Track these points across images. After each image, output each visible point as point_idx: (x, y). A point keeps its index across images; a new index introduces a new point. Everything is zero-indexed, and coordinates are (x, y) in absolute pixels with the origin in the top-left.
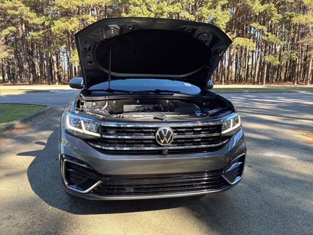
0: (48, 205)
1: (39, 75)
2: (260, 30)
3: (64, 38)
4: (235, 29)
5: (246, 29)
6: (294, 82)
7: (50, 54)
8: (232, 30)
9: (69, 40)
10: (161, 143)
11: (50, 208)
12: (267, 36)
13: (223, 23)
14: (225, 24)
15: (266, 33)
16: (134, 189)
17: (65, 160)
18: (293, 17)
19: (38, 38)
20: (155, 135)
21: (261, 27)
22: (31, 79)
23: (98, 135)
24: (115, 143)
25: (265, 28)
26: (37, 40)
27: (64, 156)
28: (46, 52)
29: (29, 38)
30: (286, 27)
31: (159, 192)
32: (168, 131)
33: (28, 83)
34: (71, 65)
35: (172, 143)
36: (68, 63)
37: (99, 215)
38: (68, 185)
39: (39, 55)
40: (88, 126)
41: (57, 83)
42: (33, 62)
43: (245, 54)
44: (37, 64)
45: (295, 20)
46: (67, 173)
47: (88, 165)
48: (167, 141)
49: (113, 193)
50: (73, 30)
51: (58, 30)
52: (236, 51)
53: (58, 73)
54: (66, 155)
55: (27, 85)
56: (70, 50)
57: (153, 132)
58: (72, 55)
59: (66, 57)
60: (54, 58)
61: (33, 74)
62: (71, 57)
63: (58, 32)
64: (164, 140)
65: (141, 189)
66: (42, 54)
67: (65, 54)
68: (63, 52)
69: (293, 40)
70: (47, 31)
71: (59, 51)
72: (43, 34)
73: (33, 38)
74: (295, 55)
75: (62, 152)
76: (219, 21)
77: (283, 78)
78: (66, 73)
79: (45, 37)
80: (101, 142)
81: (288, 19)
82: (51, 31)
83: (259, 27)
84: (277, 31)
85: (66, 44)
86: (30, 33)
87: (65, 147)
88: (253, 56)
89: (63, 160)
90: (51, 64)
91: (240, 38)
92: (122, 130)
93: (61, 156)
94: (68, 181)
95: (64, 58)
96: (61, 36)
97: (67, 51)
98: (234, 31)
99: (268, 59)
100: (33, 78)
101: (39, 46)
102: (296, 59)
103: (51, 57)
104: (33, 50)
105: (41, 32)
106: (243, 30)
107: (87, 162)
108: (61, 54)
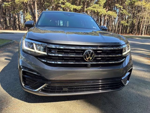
0: (11, 97)
1: (9, 25)
2: (119, 8)
3: (22, 6)
4: (107, 7)
5: (113, 7)
6: (133, 34)
7: (14, 15)
8: (106, 7)
9: (24, 7)
10: (86, 59)
11: (13, 99)
12: (123, 11)
13: (102, 3)
14: (103, 4)
15: (122, 10)
16: (68, 89)
17: (22, 70)
18: (135, 2)
19: (8, 6)
20: (83, 55)
21: (120, 6)
22: (5, 27)
23: (45, 53)
24: (57, 59)
25: (122, 7)
26: (8, 7)
27: (21, 67)
28: (12, 13)
29: (4, 5)
30: (131, 7)
31: (84, 90)
32: (91, 52)
33: (2, 29)
34: (26, 20)
35: (94, 60)
36: (24, 20)
37: (44, 103)
38: (24, 86)
39: (9, 15)
40: (38, 47)
41: (18, 29)
42: (6, 18)
43: (111, 19)
44: (7, 19)
45: (136, 4)
46: (24, 78)
47: (38, 73)
48: (91, 59)
49: (55, 92)
50: (27, 2)
51: (19, 2)
52: (108, 17)
53: (18, 24)
54: (23, 66)
55: (2, 30)
56: (25, 13)
57: (81, 53)
58: (26, 15)
59: (23, 17)
60: (17, 17)
61: (5, 25)
62: (25, 17)
63: (19, 3)
64: (88, 58)
65: (73, 89)
66: (10, 15)
67: (22, 15)
68: (21, 14)
69: (134, 14)
70: (13, 2)
71: (19, 14)
72: (11, 3)
73: (5, 5)
74: (135, 21)
75: (20, 65)
76: (100, 2)
77: (128, 32)
78: (23, 25)
79: (12, 5)
80: (47, 58)
81: (133, 3)
82: (15, 2)
83: (119, 6)
84: (127, 9)
85: (23, 10)
86: (4, 3)
87: (22, 61)
88: (115, 21)
89: (21, 70)
90: (15, 20)
91: (110, 11)
92: (62, 51)
93: (20, 67)
94: (24, 83)
95: (22, 17)
96: (20, 5)
97: (23, 13)
98: (107, 8)
99: (122, 22)
100: (6, 27)
101: (9, 10)
102: (135, 23)
103: (15, 16)
104: (6, 13)
105: (10, 3)
106: (111, 8)
107: (37, 71)
108: (20, 15)
